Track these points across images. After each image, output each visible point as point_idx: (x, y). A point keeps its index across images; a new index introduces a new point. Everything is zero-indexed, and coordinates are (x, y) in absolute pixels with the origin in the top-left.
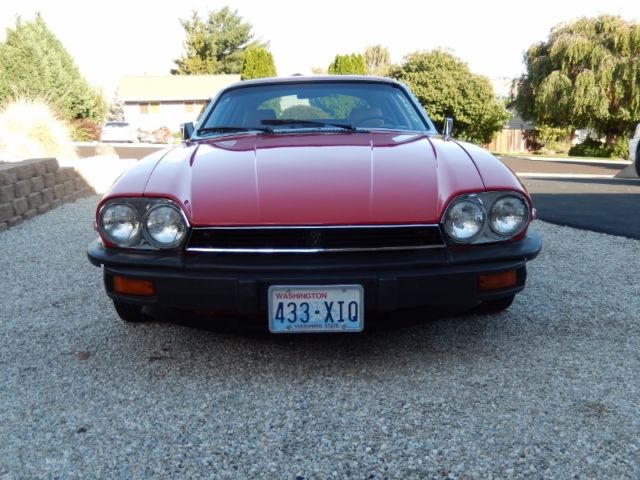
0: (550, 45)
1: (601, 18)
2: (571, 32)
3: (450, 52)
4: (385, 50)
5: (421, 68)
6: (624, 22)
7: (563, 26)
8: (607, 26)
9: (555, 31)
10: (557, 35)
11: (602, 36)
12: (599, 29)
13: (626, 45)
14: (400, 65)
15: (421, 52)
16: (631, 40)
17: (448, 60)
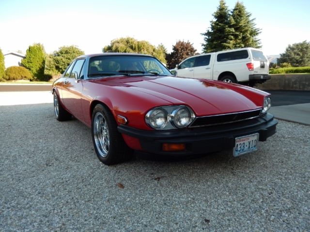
0: (112, 46)
1: (128, 38)
2: (118, 42)
3: (77, 47)
4: (42, 45)
5: (67, 52)
6: (135, 40)
7: (115, 41)
8: (130, 41)
9: (113, 42)
10: (114, 43)
11: (129, 44)
12: (128, 42)
13: (137, 48)
14: (58, 51)
15: (66, 47)
16: (138, 46)
17: (77, 50)
